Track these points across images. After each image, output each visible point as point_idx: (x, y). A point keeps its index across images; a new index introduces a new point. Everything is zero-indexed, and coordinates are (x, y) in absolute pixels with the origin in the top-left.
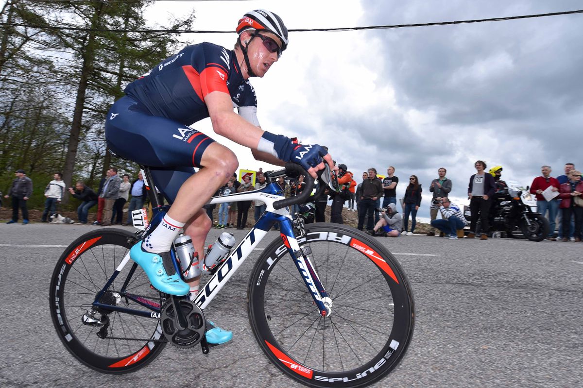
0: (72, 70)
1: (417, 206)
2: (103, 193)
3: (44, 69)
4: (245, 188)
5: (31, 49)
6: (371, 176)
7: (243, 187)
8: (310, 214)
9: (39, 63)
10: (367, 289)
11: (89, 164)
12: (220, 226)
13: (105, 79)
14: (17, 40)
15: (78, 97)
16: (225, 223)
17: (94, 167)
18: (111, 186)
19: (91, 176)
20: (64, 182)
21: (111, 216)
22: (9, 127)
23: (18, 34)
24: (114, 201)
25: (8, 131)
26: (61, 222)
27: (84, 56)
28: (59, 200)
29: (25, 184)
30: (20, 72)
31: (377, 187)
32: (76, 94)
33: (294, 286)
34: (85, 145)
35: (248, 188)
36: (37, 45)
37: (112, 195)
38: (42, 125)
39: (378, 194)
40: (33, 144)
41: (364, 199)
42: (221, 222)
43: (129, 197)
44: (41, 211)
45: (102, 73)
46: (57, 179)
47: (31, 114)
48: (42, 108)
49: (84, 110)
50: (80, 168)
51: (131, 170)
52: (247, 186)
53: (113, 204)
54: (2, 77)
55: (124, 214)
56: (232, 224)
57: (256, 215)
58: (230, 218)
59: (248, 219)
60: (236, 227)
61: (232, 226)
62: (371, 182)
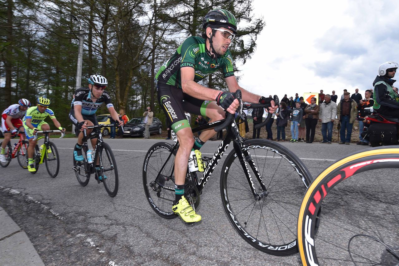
3: (173, 46)
4: (311, 108)
12: (293, 141)
16: (297, 137)
27: (191, 32)
30: (163, 51)
35: (314, 108)
52: (313, 106)
54: (156, 56)
55: (223, 133)
56: (303, 139)
57: (322, 131)
58: (300, 134)
59: (315, 135)
60: (305, 141)
61: (302, 140)
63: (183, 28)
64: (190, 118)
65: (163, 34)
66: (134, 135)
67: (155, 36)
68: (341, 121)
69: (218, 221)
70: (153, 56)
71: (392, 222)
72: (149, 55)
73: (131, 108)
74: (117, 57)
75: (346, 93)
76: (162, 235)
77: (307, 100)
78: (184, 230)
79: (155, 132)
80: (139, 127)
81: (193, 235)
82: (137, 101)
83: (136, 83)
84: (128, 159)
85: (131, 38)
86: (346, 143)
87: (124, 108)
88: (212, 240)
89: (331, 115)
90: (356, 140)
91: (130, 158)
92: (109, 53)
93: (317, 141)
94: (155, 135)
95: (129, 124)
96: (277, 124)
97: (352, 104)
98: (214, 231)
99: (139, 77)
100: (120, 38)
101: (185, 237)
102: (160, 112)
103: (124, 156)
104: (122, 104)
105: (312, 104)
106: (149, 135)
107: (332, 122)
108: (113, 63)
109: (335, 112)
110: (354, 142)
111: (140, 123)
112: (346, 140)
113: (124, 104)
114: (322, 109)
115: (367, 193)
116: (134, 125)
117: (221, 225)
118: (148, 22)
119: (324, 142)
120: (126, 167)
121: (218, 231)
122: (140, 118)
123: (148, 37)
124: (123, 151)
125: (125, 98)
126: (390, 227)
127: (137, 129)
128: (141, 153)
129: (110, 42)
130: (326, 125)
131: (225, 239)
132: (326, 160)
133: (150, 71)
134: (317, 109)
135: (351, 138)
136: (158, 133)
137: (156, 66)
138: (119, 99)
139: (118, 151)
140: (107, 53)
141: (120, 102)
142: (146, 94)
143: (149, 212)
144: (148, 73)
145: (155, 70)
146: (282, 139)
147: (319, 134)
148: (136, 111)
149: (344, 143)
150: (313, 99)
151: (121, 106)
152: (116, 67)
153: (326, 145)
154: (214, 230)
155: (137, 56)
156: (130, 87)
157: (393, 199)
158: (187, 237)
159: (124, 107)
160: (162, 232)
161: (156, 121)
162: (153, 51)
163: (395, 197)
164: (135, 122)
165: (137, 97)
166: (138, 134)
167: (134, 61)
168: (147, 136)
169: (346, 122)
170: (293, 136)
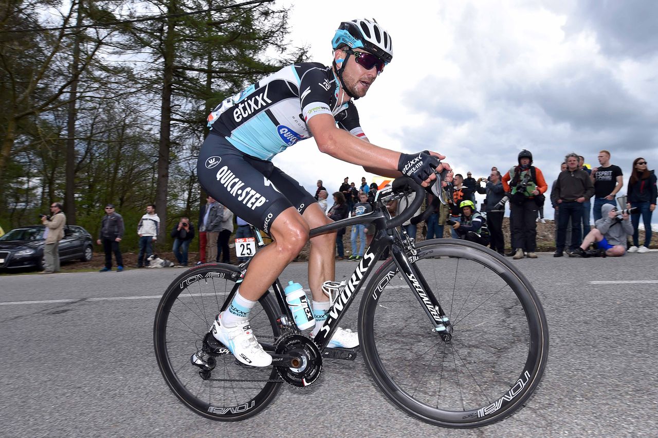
0: (153, 74)
1: (653, 205)
2: (203, 225)
3: (122, 78)
6: (573, 166)
8: (483, 229)
9: (116, 71)
10: (598, 341)
11: (184, 191)
12: (355, 258)
13: (191, 80)
14: (90, 46)
15: (162, 107)
16: (361, 252)
17: (190, 194)
18: (212, 215)
19: (188, 204)
20: (158, 216)
21: (217, 254)
22: (92, 155)
23: (90, 39)
24: (218, 234)
25: (91, 159)
26: (159, 266)
27: (164, 55)
28: (154, 238)
29: (116, 222)
30: (96, 85)
31: (582, 180)
32: (160, 104)
33: (478, 339)
34: (178, 167)
36: (111, 49)
37: (215, 226)
38: (126, 149)
39: (585, 193)
40: (120, 173)
41: (563, 202)
42: (355, 252)
43: (234, 228)
44: (136, 253)
45: (187, 72)
46: (150, 213)
47: (114, 136)
48: (125, 126)
49: (172, 122)
50: (175, 197)
53: (217, 238)
54: (78, 95)
55: (231, 250)
62: (573, 175)
63: (145, 44)
64: (159, 225)
65: (95, 50)
67: (77, 52)
70: (73, 93)
72: (61, 92)
73: (11, 206)
79: (72, 258)
80: (30, 248)
82: (29, 189)
83: (25, 149)
85: (13, 51)
94: (73, 263)
99: (36, 136)
102: (88, 214)
111: (35, 238)
116: (18, 244)
118: (58, 22)
122: (33, 227)
123: (58, 54)
127: (27, 252)
128: (29, 307)
133: (65, 124)
136: (83, 259)
137: (79, 115)
142: (53, 174)
144: (60, 129)
145: (77, 123)
146: (339, 255)
156: (8, 160)
161: (77, 234)
162: (73, 82)
164: (19, 237)
165: (29, 181)
166: (25, 263)
167: (21, 102)
168: (52, 267)
169: (434, 224)
170: (354, 251)
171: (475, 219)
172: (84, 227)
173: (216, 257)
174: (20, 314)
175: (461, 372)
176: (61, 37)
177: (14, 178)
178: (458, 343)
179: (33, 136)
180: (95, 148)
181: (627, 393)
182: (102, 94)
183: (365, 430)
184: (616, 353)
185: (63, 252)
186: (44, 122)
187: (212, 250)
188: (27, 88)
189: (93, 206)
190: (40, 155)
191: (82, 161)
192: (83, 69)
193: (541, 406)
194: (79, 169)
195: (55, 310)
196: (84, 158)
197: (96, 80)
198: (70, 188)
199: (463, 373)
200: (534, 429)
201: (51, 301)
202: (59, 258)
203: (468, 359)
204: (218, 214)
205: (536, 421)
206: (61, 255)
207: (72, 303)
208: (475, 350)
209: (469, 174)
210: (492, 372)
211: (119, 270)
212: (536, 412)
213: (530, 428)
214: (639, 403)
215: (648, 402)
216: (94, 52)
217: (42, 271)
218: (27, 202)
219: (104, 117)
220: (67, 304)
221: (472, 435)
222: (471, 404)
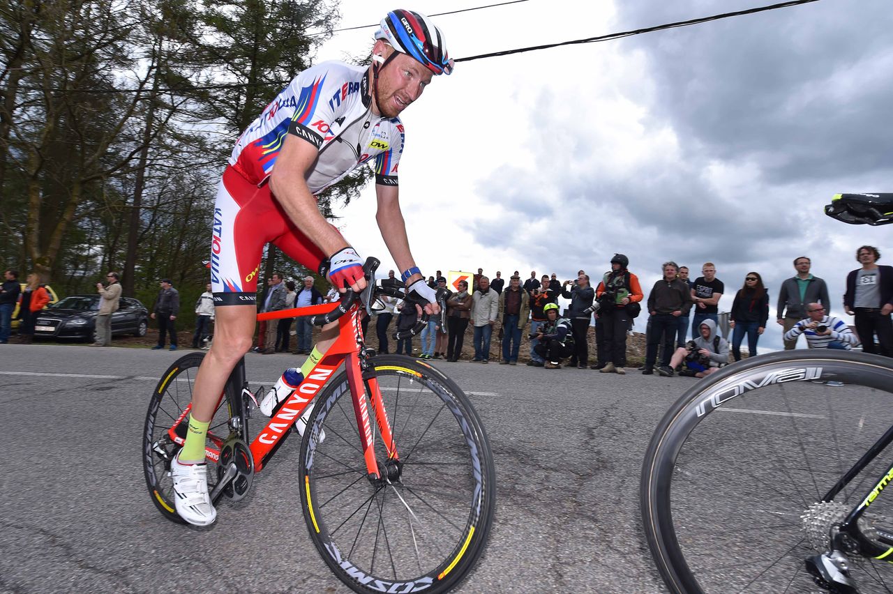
1: (761, 328)
2: (264, 308)
3: (194, 148)
4: (459, 298)
5: (180, 124)
6: (671, 276)
7: (457, 297)
8: (568, 337)
9: (187, 140)
12: (424, 357)
14: (163, 114)
16: (431, 351)
18: (275, 298)
21: (275, 340)
22: (157, 226)
23: (164, 105)
25: (155, 231)
29: (170, 297)
30: (167, 153)
31: (680, 292)
35: (463, 298)
36: (185, 118)
38: (192, 222)
39: (681, 306)
40: (184, 246)
41: (657, 314)
47: (181, 208)
48: (193, 199)
51: (300, 277)
52: (462, 295)
53: (277, 324)
54: (148, 162)
56: (443, 354)
57: (475, 341)
58: (438, 345)
59: (464, 346)
60: (446, 358)
61: (441, 357)
62: (670, 286)
63: (220, 114)
65: (169, 117)
66: (63, 337)
67: (150, 118)
68: (504, 324)
69: (221, 537)
70: (143, 160)
71: (549, 504)
72: (130, 158)
73: (69, 273)
74: (40, 149)
75: (515, 278)
76: (59, 588)
77: (454, 284)
78: (125, 569)
79: (126, 332)
80: (83, 317)
81: (146, 579)
82: (88, 257)
83: (89, 215)
84: (30, 394)
86: (511, 363)
87: (47, 271)
88: (190, 585)
89: (490, 314)
90: (528, 358)
91: (38, 392)
92: (18, 135)
93: (466, 359)
94: (125, 337)
95: (55, 309)
96: (398, 324)
97: (523, 296)
98: (203, 562)
99: (101, 202)
100: (52, 108)
101: (122, 587)
102: (147, 288)
103: (22, 387)
104: (40, 260)
105: (461, 292)
106: (110, 338)
107: (491, 326)
108: (26, 162)
109: (495, 308)
110: (524, 361)
111: (89, 307)
112: (510, 357)
113: (47, 262)
114: (475, 303)
115: (523, 453)
116: (70, 313)
117: (223, 546)
118: (134, 85)
119: (476, 361)
120: (15, 416)
121: (212, 561)
122: (88, 297)
123: (130, 118)
124: (21, 376)
125: (51, 246)
126: (543, 514)
127: (80, 322)
128: (73, 380)
129: (23, 111)
130: (481, 328)
131: (225, 577)
132: (472, 393)
133: (132, 192)
134: (469, 302)
135: (520, 353)
136: (136, 335)
137: (147, 184)
138: (35, 249)
139: (7, 375)
140: (12, 134)
141: (37, 255)
142: (115, 243)
143: (42, 530)
144: (127, 197)
145: (144, 191)
146: (407, 353)
147: (468, 347)
148: (85, 279)
149: (507, 363)
150: (461, 284)
151: (39, 265)
152: (34, 171)
153: (479, 366)
154: (202, 560)
155: (96, 155)
156: (70, 224)
157: (557, 461)
158: (128, 585)
159: (48, 269)
160: (62, 581)
161: (133, 307)
162: (143, 149)
163: (561, 457)
164: (73, 305)
165: (90, 248)
166: (77, 333)
167: (89, 166)
168: (103, 339)
169: (512, 327)
170: (424, 349)
171: (560, 325)
172: (141, 300)
173: (275, 343)
174: (63, 387)
175: (537, 498)
176: (136, 101)
177: (74, 244)
178: (534, 464)
179: (98, 202)
180: (160, 219)
181: (734, 544)
182: (171, 163)
183: (424, 559)
184: (718, 493)
185: (115, 325)
186: (111, 189)
187: (272, 335)
188: (96, 151)
189: (152, 280)
190: (104, 222)
191: (145, 232)
192: (155, 136)
193: (632, 550)
194: (142, 239)
195: (99, 386)
196: (149, 228)
197: (167, 147)
198: (131, 258)
199: (540, 500)
200: (624, 578)
201: (96, 376)
202: (110, 331)
203: (546, 484)
204: (281, 298)
205: (625, 569)
206: (113, 328)
207: (119, 380)
208: (553, 473)
209: (554, 276)
210: (572, 501)
211: (172, 349)
212: (625, 557)
213: (618, 576)
214: (750, 558)
215: (761, 558)
216: (167, 119)
217: (92, 343)
218: (85, 270)
219: (173, 187)
220: (114, 380)
221: (549, 578)
222: (549, 539)
